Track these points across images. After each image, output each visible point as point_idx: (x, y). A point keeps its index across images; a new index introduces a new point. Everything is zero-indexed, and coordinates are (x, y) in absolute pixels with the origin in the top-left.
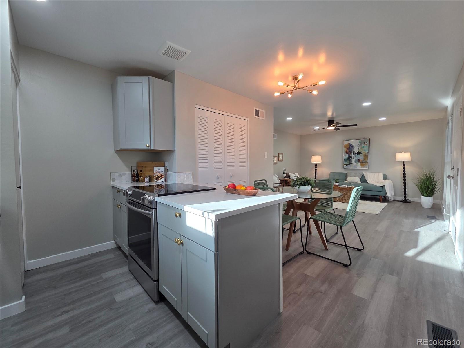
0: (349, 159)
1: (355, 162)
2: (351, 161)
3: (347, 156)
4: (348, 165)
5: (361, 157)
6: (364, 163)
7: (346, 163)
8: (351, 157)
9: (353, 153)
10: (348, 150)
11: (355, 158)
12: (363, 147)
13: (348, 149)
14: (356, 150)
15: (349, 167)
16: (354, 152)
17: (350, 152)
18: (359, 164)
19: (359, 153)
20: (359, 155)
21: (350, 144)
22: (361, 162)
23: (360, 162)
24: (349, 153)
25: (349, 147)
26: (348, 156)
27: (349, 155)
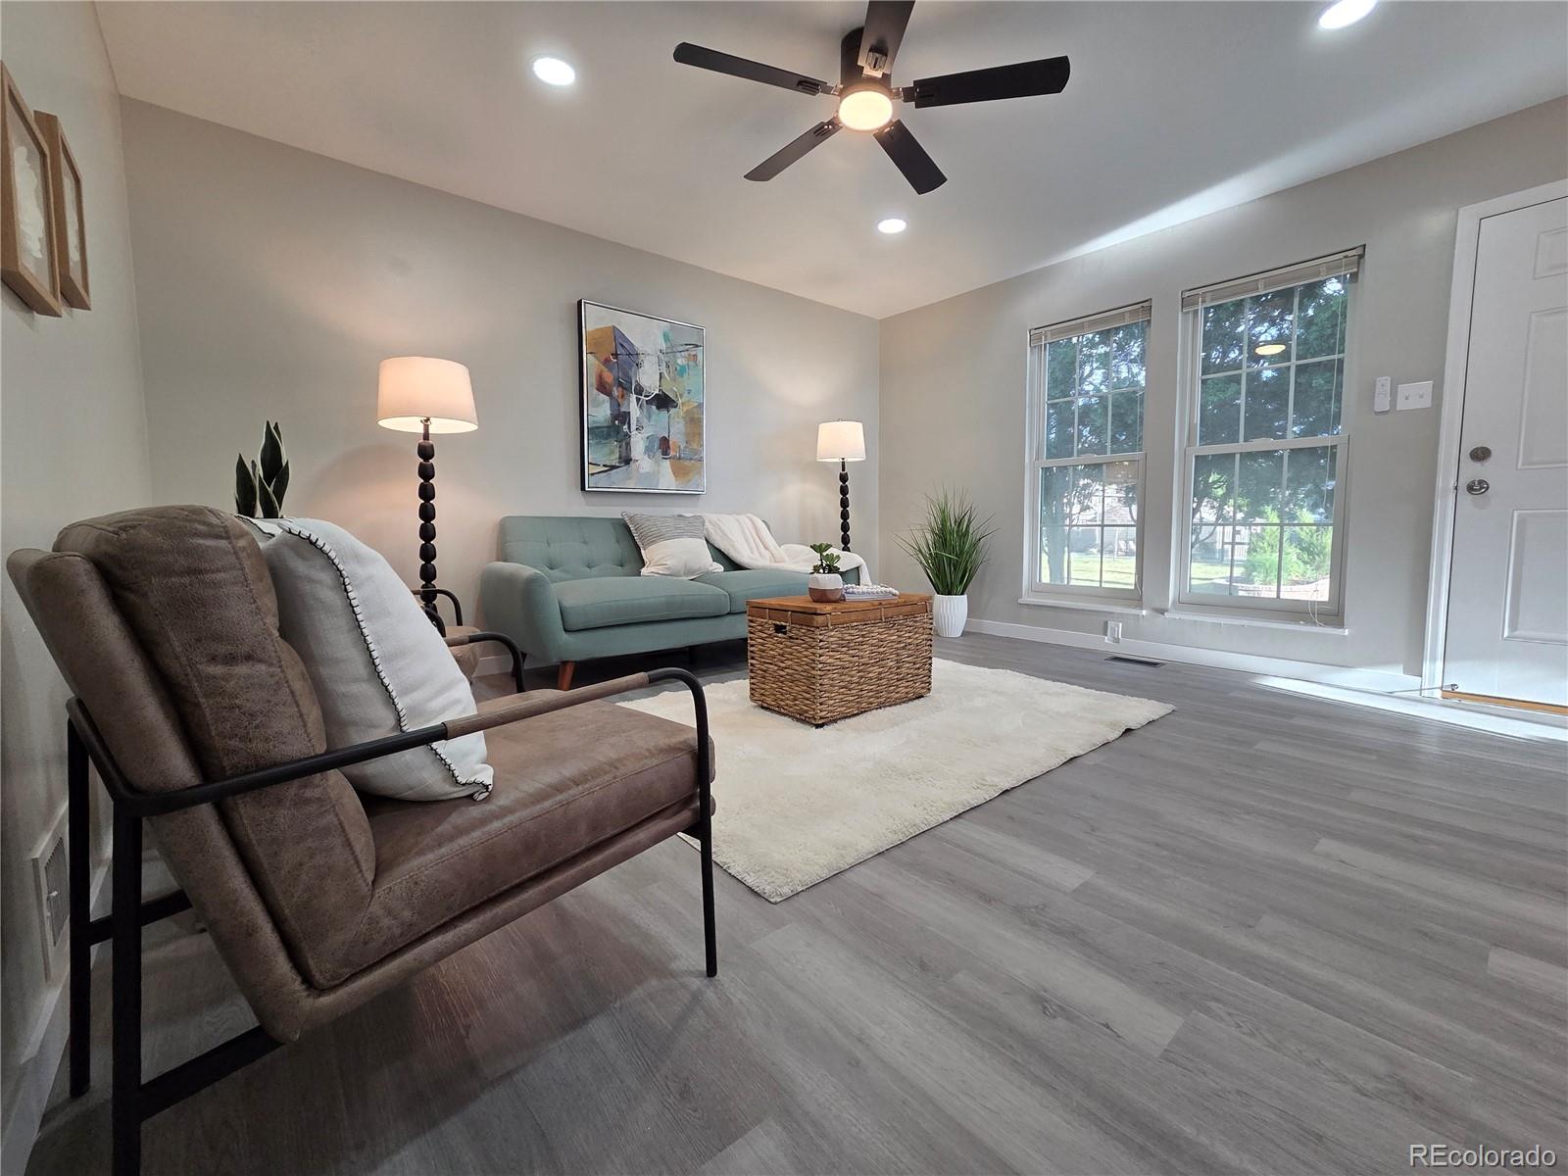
0: (617, 428)
1: (648, 450)
2: (628, 444)
3: (600, 411)
4: (613, 467)
5: (673, 424)
6: (687, 463)
7: (600, 454)
8: (623, 417)
9: (634, 397)
10: (610, 370)
11: (647, 432)
12: (683, 367)
13: (606, 362)
14: (648, 377)
15: (619, 480)
16: (639, 391)
17: (620, 384)
18: (667, 464)
19: (663, 402)
20: (664, 413)
21: (616, 334)
22: (674, 458)
23: (672, 454)
24: (616, 392)
25: (616, 355)
26: (609, 412)
27: (616, 404)
